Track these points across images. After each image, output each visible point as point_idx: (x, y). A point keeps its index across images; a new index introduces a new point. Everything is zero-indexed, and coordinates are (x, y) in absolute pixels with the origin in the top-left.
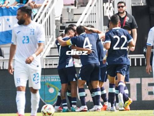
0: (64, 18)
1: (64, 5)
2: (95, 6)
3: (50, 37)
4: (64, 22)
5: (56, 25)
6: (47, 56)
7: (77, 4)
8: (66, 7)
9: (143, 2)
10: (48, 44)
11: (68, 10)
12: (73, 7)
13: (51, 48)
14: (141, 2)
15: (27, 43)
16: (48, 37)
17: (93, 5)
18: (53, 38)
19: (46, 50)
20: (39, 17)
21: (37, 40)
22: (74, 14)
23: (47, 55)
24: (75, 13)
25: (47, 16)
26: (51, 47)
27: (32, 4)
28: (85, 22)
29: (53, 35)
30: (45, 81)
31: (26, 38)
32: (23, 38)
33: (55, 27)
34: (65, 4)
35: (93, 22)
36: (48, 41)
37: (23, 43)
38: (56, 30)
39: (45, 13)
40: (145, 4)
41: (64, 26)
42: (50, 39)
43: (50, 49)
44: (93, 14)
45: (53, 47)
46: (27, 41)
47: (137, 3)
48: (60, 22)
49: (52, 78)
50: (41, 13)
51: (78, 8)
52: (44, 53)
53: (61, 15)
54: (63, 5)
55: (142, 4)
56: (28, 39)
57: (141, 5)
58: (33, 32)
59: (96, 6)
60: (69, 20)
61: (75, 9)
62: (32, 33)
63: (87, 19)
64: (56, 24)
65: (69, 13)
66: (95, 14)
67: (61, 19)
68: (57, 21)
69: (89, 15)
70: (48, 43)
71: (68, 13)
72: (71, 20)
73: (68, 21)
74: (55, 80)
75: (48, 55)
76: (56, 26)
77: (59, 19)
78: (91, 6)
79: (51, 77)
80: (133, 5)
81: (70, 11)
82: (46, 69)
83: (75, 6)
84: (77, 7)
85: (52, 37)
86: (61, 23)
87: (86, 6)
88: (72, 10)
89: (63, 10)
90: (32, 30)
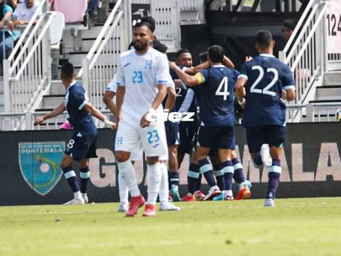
0: (66, 46)
1: (67, 24)
2: (119, 24)
3: (42, 78)
4: (66, 52)
5: (52, 57)
6: (36, 110)
7: (88, 22)
8: (70, 27)
9: (199, 19)
10: (38, 90)
11: (72, 31)
12: (82, 27)
13: (44, 96)
14: (197, 19)
15: (139, 82)
16: (38, 78)
17: (115, 24)
18: (47, 80)
19: (35, 100)
20: (23, 44)
21: (156, 79)
22: (84, 39)
23: (36, 108)
24: (85, 37)
25: (37, 42)
26: (44, 94)
27: (11, 22)
28: (102, 53)
29: (47, 74)
30: (34, 151)
31: (139, 75)
32: (134, 75)
33: (50, 60)
34: (68, 21)
35: (116, 52)
36: (39, 84)
37: (134, 82)
38: (52, 65)
39: (34, 38)
40: (204, 22)
41: (66, 58)
42: (43, 81)
43: (41, 98)
44: (115, 38)
45: (48, 94)
46: (140, 80)
47: (189, 20)
48: (59, 52)
49: (45, 146)
50: (27, 36)
51: (89, 29)
52: (32, 105)
53: (61, 40)
54: (64, 24)
55: (197, 21)
56: (141, 77)
57: (196, 23)
58: (150, 64)
59: (121, 24)
60: (74, 48)
61: (84, 30)
62: (148, 66)
63: (105, 46)
64: (52, 55)
65: (74, 37)
66: (119, 38)
67: (61, 46)
68: (53, 50)
69: (108, 41)
70: (40, 87)
71: (72, 37)
72: (77, 49)
73: (72, 51)
74: (52, 150)
75: (39, 108)
76: (52, 59)
77: (57, 47)
78: (111, 25)
79: (43, 145)
80: (183, 23)
81: (76, 34)
82: (34, 131)
83: (85, 25)
84: (87, 27)
85: (45, 78)
86: (61, 54)
87: (103, 25)
88: (80, 32)
89: (65, 32)
90: (149, 62)
